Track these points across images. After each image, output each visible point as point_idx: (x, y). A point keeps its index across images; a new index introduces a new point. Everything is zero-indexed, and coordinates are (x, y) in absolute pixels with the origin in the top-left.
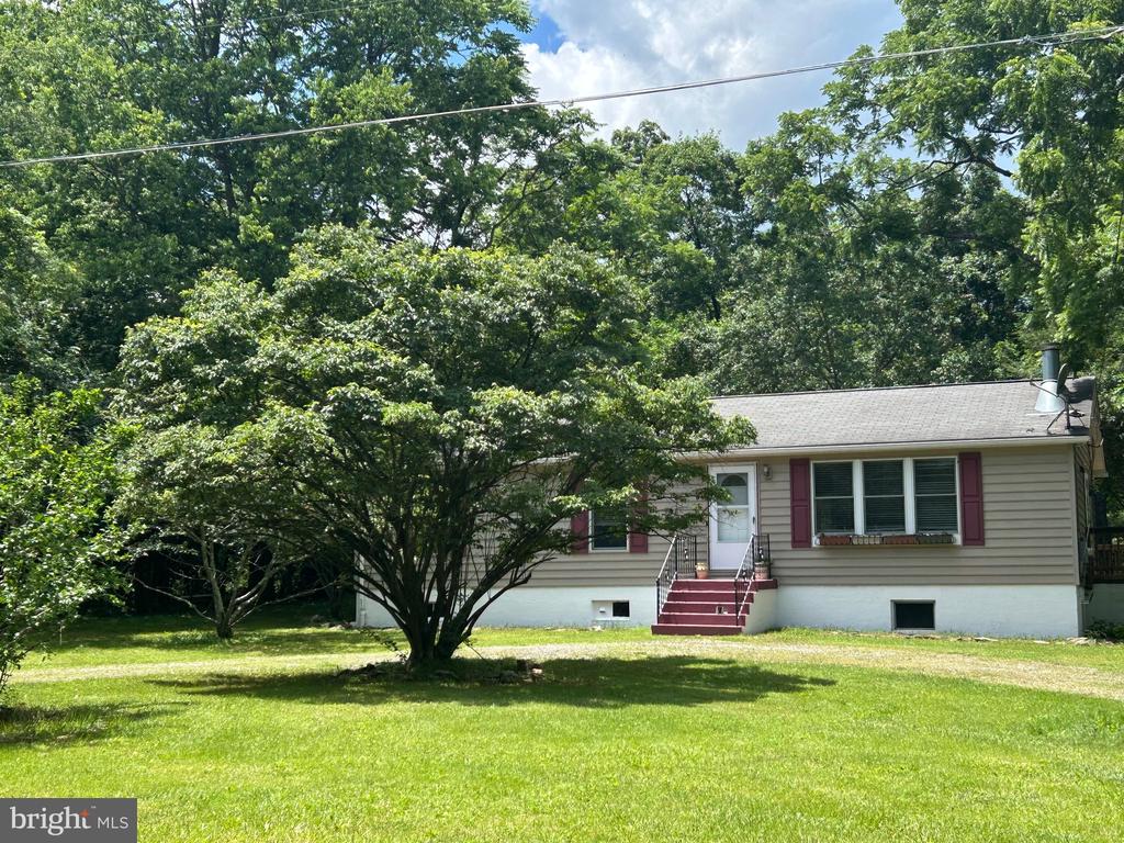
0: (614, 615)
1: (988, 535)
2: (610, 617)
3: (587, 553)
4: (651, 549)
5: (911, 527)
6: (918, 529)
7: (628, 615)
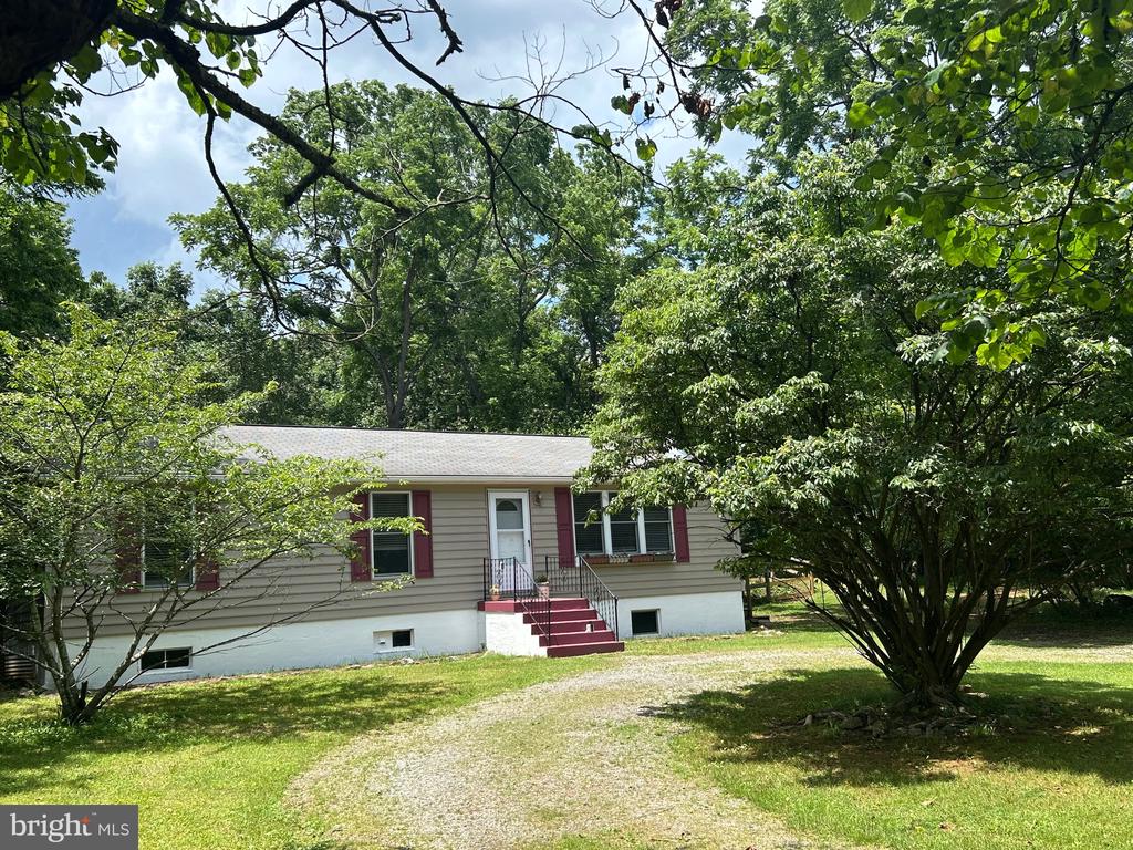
0: (394, 646)
1: (692, 554)
2: (389, 648)
3: (369, 579)
4: (436, 573)
5: (643, 550)
6: (648, 550)
7: (409, 644)
